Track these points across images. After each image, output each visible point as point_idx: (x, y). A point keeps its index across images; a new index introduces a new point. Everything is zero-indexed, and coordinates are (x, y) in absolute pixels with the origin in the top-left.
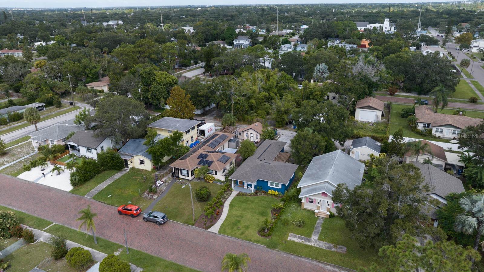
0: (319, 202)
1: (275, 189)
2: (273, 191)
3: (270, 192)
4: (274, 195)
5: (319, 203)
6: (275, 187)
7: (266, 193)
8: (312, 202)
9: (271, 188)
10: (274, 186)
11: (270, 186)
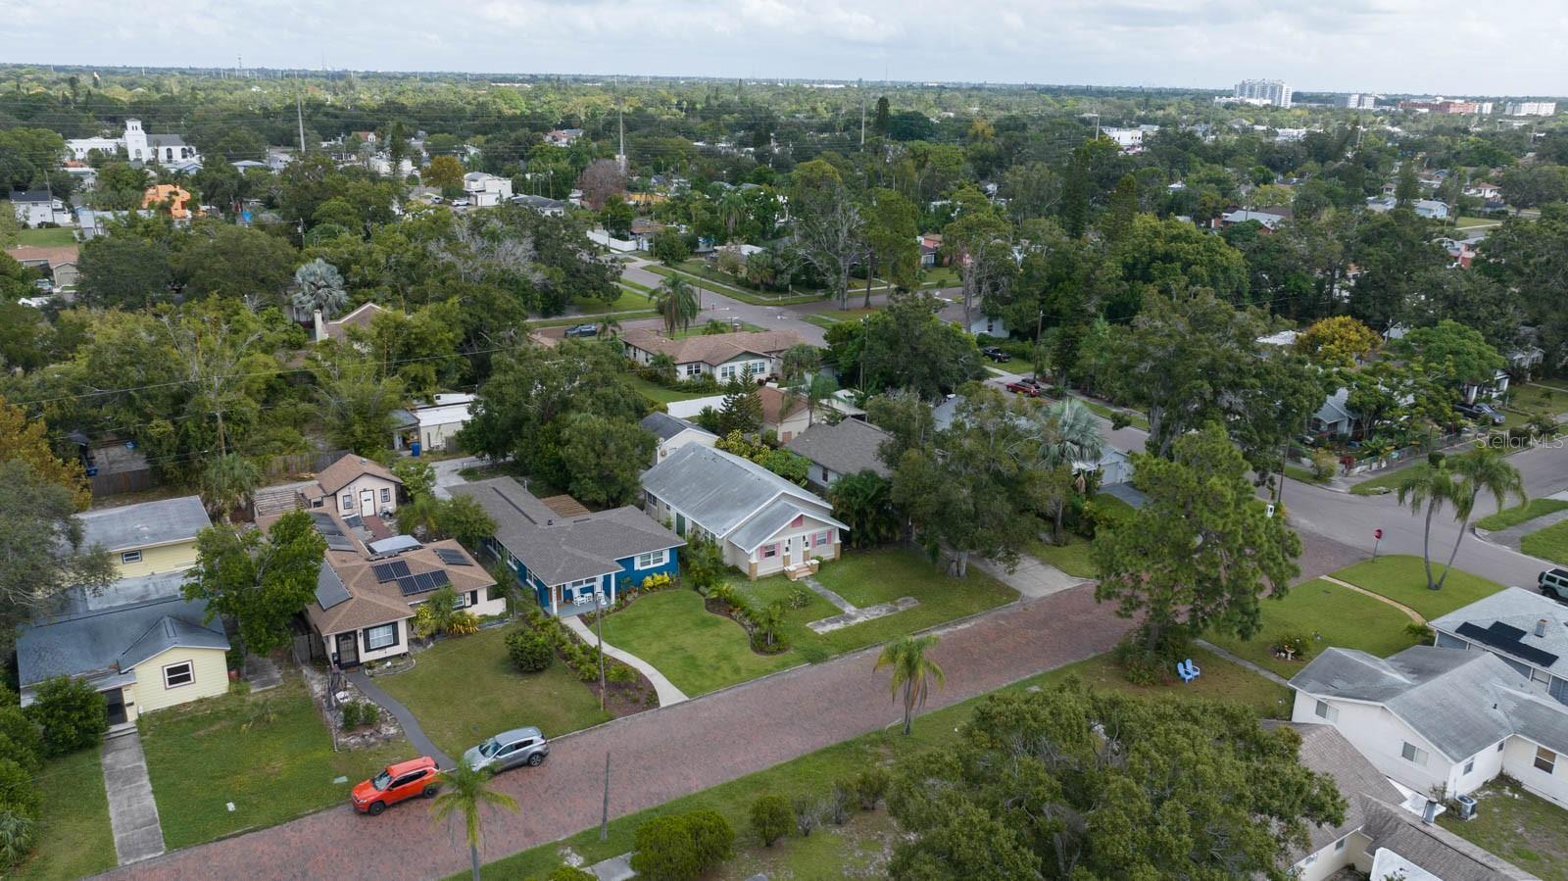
0: (787, 545)
1: (660, 570)
2: (658, 577)
3: (648, 581)
4: (663, 584)
5: (787, 549)
6: (652, 566)
7: (642, 590)
8: (772, 553)
9: (649, 572)
10: (649, 563)
11: (642, 568)
